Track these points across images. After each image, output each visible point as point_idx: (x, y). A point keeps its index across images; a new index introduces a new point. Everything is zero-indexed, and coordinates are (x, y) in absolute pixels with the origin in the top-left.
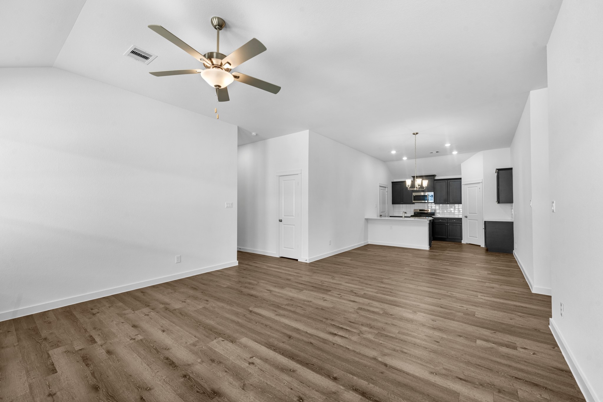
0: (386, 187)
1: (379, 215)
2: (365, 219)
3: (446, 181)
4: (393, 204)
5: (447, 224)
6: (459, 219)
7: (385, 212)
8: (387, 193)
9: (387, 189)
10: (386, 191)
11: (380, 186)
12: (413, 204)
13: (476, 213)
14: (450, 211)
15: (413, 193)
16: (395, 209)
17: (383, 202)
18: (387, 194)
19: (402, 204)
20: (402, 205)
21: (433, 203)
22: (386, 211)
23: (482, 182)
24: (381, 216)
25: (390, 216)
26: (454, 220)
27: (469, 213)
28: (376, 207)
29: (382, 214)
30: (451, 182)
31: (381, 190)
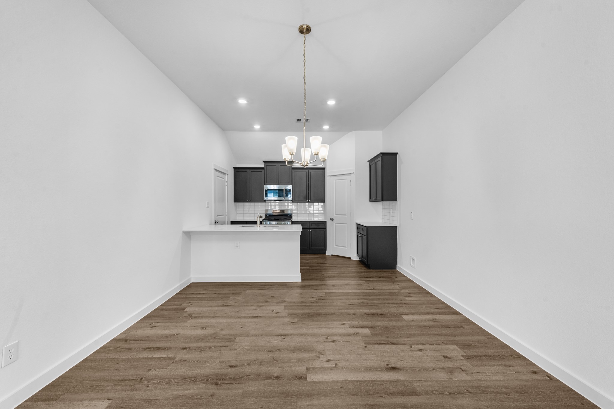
0: (224, 174)
1: (213, 222)
2: (183, 232)
3: (307, 171)
4: (235, 201)
5: (309, 230)
6: (323, 223)
7: (223, 215)
8: (226, 183)
9: (226, 176)
10: (225, 180)
11: (216, 170)
12: (264, 202)
13: (345, 215)
14: (309, 212)
15: (265, 185)
16: (237, 210)
17: (220, 199)
18: (227, 186)
19: (249, 202)
20: (247, 203)
21: (290, 202)
22: (225, 214)
23: (354, 173)
24: (216, 222)
25: (233, 223)
26: (318, 224)
27: (336, 215)
28: (208, 207)
29: (218, 218)
30: (312, 173)
31: (217, 178)
